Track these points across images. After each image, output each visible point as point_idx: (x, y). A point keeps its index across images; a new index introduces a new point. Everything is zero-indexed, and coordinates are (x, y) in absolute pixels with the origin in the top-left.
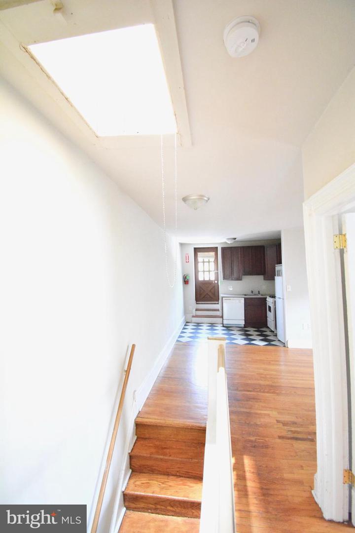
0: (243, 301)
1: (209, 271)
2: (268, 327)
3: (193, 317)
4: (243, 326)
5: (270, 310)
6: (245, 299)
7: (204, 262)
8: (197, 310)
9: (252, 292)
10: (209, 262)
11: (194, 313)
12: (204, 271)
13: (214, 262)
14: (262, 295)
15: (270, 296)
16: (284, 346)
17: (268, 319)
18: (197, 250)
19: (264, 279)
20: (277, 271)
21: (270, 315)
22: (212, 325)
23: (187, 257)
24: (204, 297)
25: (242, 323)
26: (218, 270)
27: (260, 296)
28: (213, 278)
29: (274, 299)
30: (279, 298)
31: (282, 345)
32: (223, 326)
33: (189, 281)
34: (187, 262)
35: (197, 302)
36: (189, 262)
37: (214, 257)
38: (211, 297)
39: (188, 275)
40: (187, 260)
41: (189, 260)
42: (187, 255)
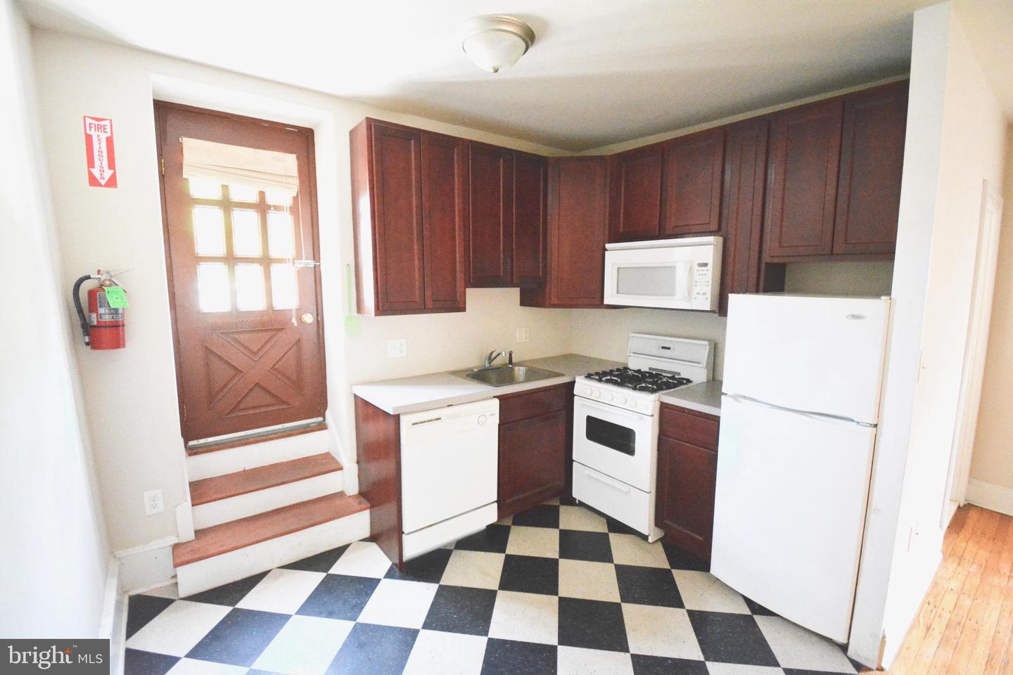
1: (266, 261)
3: (187, 559)
7: (227, 205)
8: (201, 491)
10: (262, 207)
11: (185, 521)
12: (231, 260)
13: (294, 210)
14: (532, 374)
23: (100, 147)
24: (235, 408)
26: (316, 255)
28: (287, 297)
32: (401, 567)
33: (123, 325)
34: (103, 182)
35: (191, 443)
36: (112, 182)
37: (290, 180)
38: (284, 403)
39: (113, 284)
40: (102, 171)
41: (112, 172)
42: (99, 128)
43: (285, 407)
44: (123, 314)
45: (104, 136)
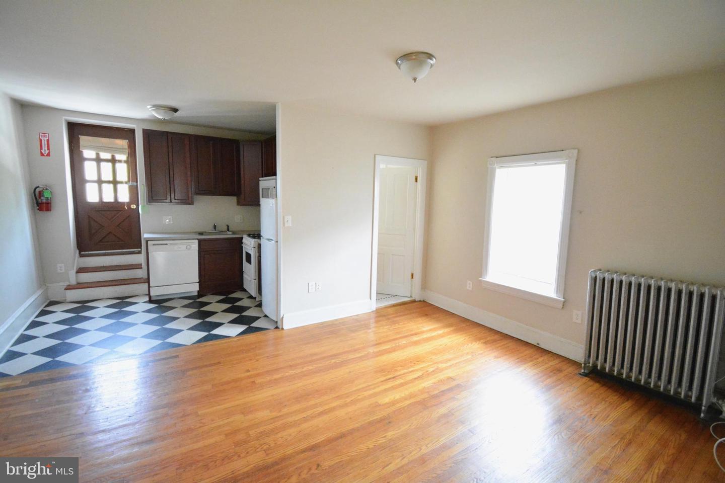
0: (195, 245)
1: (115, 183)
2: (245, 290)
3: (69, 288)
4: (196, 294)
5: (249, 259)
6: (201, 242)
7: (98, 160)
8: (81, 270)
9: (215, 227)
10: (113, 161)
11: (73, 279)
12: (100, 182)
13: (127, 162)
14: (234, 233)
15: (249, 235)
16: (277, 328)
17: (245, 275)
18: (76, 130)
19: (239, 203)
20: (262, 189)
21: (249, 271)
22: (122, 302)
23: (44, 143)
24: (101, 241)
25: (195, 288)
26: (137, 182)
27: (230, 235)
28: (124, 197)
29: (256, 240)
30: (269, 240)
31: (271, 327)
32: (151, 301)
33: (51, 204)
34: (45, 155)
35: (82, 253)
36: (48, 155)
37: (124, 150)
38: (122, 241)
39: (47, 189)
40: (45, 151)
41: (48, 151)
42: (44, 136)
43: (123, 242)
44: (51, 200)
45: (46, 139)
